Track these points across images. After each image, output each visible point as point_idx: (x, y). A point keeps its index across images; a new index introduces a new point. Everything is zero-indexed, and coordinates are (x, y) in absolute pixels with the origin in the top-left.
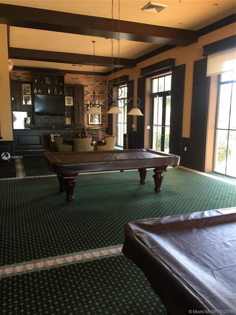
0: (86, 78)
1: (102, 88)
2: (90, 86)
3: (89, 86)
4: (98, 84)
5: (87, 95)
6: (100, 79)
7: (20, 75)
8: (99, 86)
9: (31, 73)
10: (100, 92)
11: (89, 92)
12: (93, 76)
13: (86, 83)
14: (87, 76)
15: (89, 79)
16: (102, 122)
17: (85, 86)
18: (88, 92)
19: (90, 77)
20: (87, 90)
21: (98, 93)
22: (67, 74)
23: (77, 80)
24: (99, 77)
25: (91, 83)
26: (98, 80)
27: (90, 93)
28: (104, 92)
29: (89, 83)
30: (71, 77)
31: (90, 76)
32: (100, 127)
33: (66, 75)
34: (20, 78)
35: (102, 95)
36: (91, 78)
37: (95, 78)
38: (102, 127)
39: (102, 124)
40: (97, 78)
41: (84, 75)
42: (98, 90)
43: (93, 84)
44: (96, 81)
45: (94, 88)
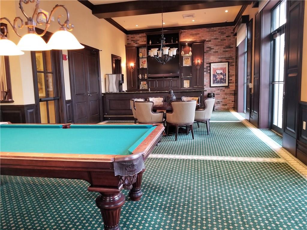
0: (209, 32)
1: (229, 41)
2: (213, 41)
3: (211, 41)
4: (223, 37)
5: (210, 52)
6: (226, 30)
8: (225, 38)
10: (226, 46)
11: (212, 47)
12: (217, 28)
13: (208, 38)
14: (210, 30)
15: (212, 33)
16: (229, 83)
17: (206, 41)
18: (210, 48)
20: (210, 46)
21: (224, 48)
24: (226, 28)
25: (215, 37)
27: (213, 49)
28: (232, 46)
29: (212, 38)
30: (191, 33)
31: (214, 28)
32: (226, 89)
35: (229, 49)
36: (215, 31)
37: (219, 31)
38: (229, 89)
39: (228, 86)
40: (222, 30)
41: (206, 29)
42: (224, 45)
43: (217, 38)
44: (222, 34)
45: (219, 42)
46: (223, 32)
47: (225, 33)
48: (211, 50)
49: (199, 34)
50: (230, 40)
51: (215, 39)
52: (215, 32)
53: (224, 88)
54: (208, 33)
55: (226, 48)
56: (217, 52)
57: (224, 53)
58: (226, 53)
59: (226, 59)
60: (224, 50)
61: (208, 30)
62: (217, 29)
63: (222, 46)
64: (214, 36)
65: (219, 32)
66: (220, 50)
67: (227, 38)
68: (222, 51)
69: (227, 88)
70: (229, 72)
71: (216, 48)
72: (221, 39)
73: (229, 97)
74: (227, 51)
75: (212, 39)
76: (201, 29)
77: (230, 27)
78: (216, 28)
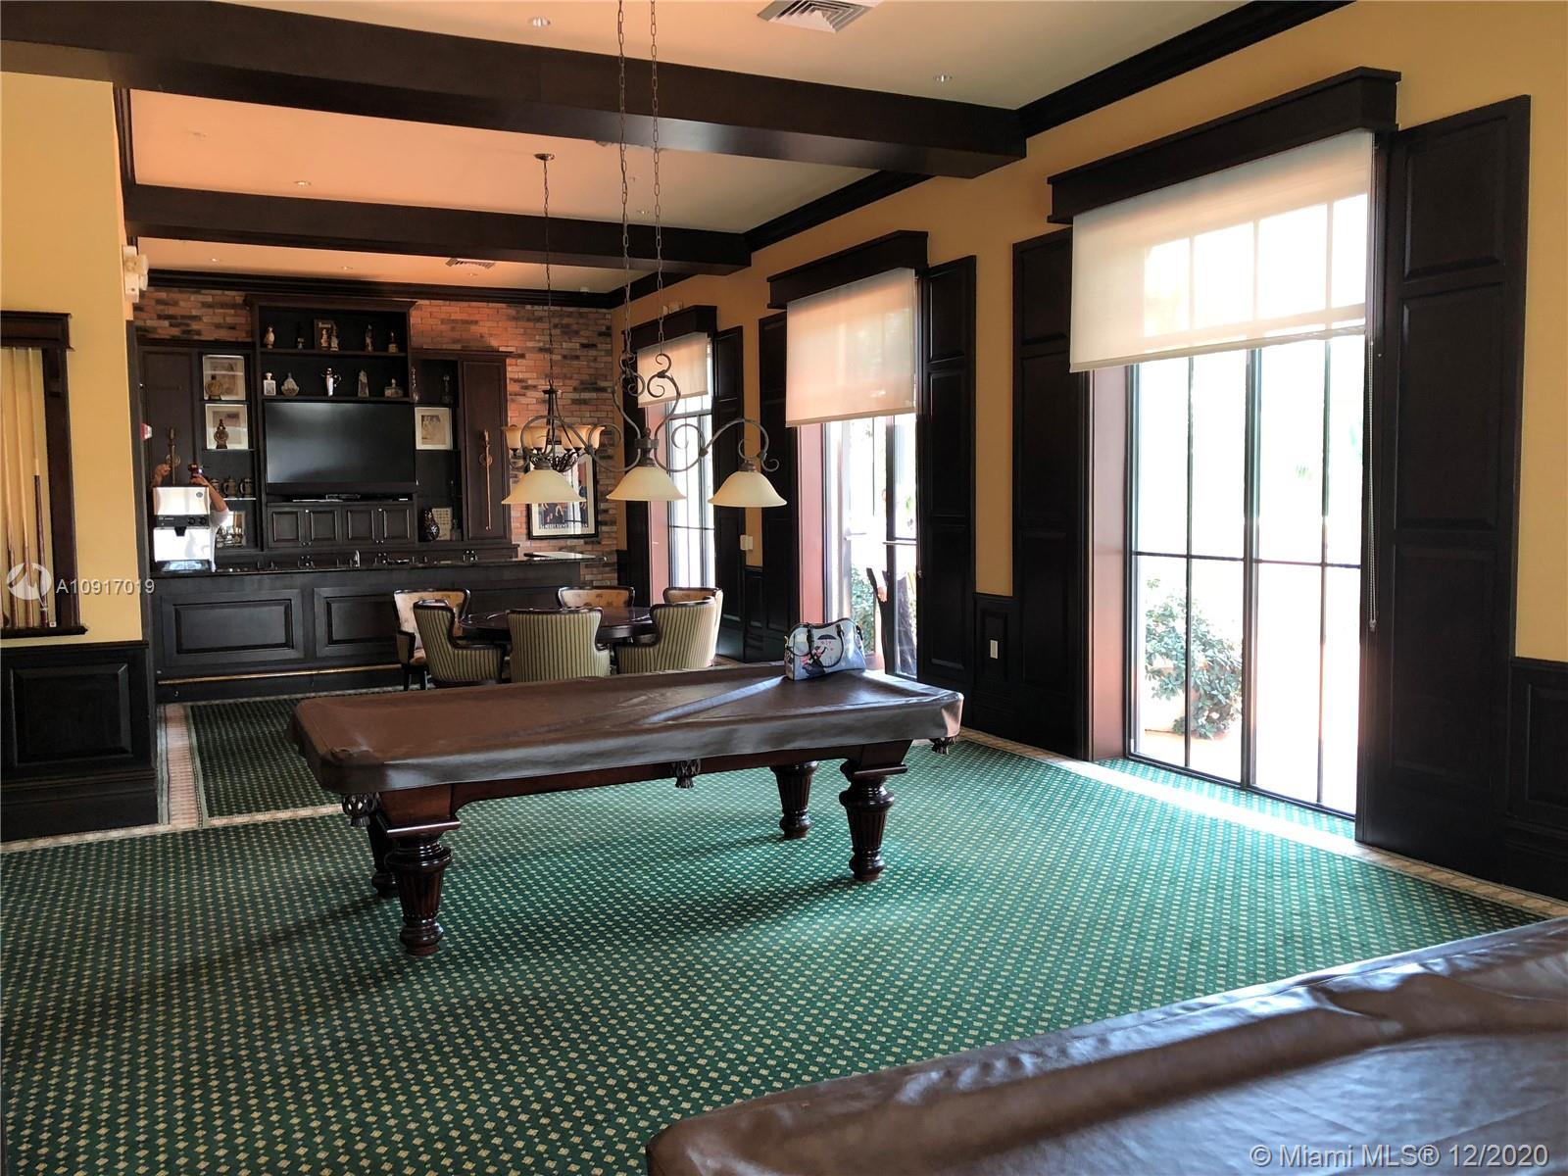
0: (515, 319)
1: (592, 364)
2: (533, 356)
3: (527, 356)
4: (570, 345)
5: (523, 400)
6: (581, 321)
7: (194, 313)
8: (578, 353)
9: (247, 303)
10: (582, 382)
11: (530, 382)
12: (546, 308)
13: (516, 343)
14: (518, 312)
15: (531, 324)
16: (597, 523)
17: (509, 354)
18: (523, 384)
19: (533, 312)
20: (521, 376)
21: (576, 390)
22: (420, 302)
23: (473, 328)
24: (580, 313)
25: (541, 344)
26: (575, 327)
27: (534, 387)
28: (601, 384)
29: (530, 344)
30: (443, 316)
31: (536, 307)
32: (589, 547)
33: (420, 308)
34: (195, 326)
35: (594, 395)
36: (540, 319)
37: (556, 321)
38: (597, 547)
39: (596, 535)
40: (565, 321)
41: (504, 305)
42: (575, 376)
43: (548, 346)
44: (564, 333)
45: (555, 363)
46: (568, 326)
47: (577, 333)
48: (530, 393)
49: (476, 322)
50: (595, 360)
51: (541, 350)
52: (538, 325)
53: (582, 541)
54: (513, 324)
55: (585, 390)
57: (577, 407)
58: (584, 407)
60: (576, 396)
61: (512, 312)
62: (549, 314)
63: (568, 382)
64: (537, 337)
65: (556, 326)
67: (585, 352)
68: (569, 402)
69: (593, 543)
70: (595, 482)
72: (565, 352)
73: (600, 577)
74: (585, 402)
75: (528, 348)
76: (485, 304)
77: (594, 310)
78: (541, 308)
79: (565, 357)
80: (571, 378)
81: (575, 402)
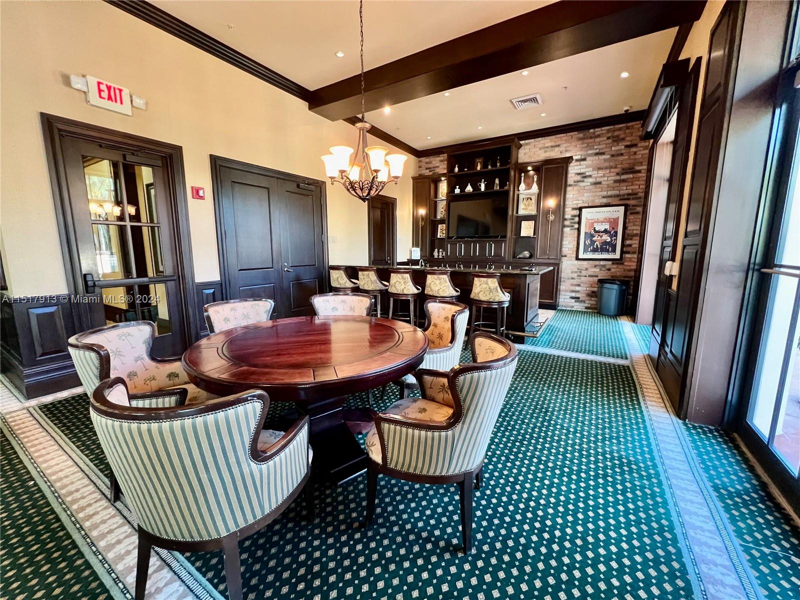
0: (583, 139)
1: (632, 157)
2: (593, 158)
3: (587, 159)
4: (618, 148)
5: (582, 184)
6: (627, 131)
8: (623, 152)
10: (623, 169)
11: (587, 174)
12: (603, 128)
13: (580, 153)
14: (584, 135)
15: (592, 140)
16: (622, 252)
17: (575, 160)
18: (584, 175)
19: (594, 133)
20: (582, 171)
21: (618, 174)
23: (557, 149)
24: (627, 126)
25: (598, 150)
26: (622, 136)
27: (590, 176)
28: (637, 168)
29: (591, 152)
30: (541, 146)
31: (597, 130)
32: (615, 266)
34: (437, 170)
35: (631, 176)
36: (599, 136)
37: (610, 135)
38: (621, 267)
39: (621, 259)
40: (616, 133)
41: (576, 133)
42: (618, 166)
43: (601, 151)
44: (614, 141)
45: (605, 160)
46: (618, 136)
47: (623, 139)
48: (586, 180)
49: (559, 146)
50: (635, 153)
51: (597, 154)
52: (597, 140)
53: (610, 262)
54: (581, 142)
55: (623, 174)
56: (600, 183)
57: (618, 184)
58: (622, 184)
59: (620, 200)
60: (618, 178)
61: (581, 135)
62: (605, 132)
63: (613, 170)
64: (595, 147)
65: (608, 138)
66: (606, 179)
67: (628, 150)
68: (612, 182)
69: (618, 264)
70: (625, 228)
71: (597, 175)
72: (613, 153)
76: (564, 135)
78: (600, 129)
79: (613, 156)
80: (616, 167)
81: (616, 181)
